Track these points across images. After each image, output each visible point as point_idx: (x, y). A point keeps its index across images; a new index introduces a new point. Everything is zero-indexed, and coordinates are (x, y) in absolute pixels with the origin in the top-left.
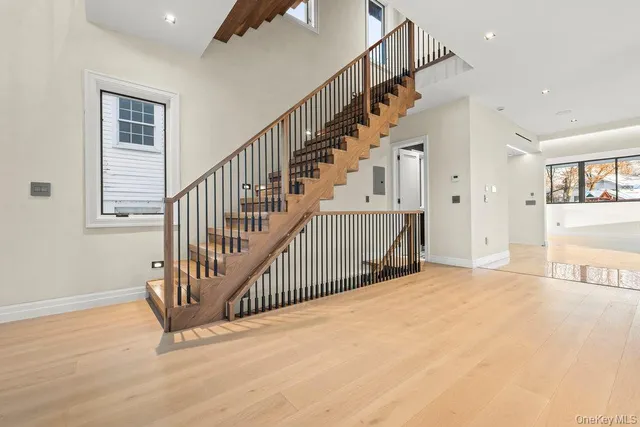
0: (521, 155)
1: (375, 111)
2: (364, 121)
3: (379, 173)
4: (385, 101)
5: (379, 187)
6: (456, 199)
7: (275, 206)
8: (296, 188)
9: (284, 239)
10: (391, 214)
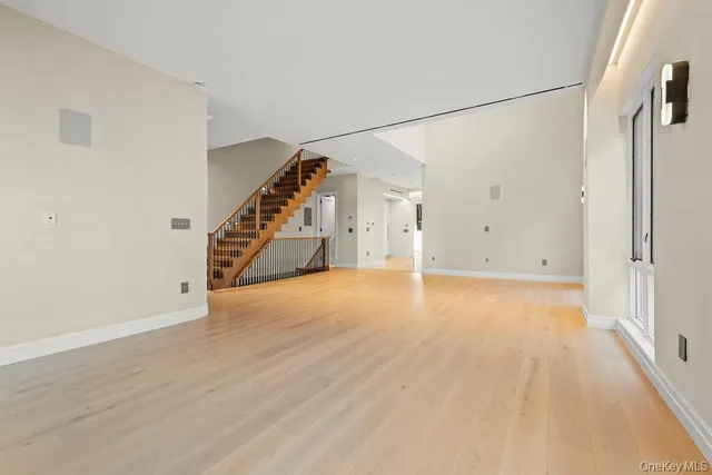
0: (398, 200)
1: (304, 184)
2: (298, 190)
3: (308, 212)
4: (310, 178)
5: (308, 221)
6: (351, 230)
7: (253, 235)
8: (263, 227)
9: (258, 252)
10: (315, 239)
